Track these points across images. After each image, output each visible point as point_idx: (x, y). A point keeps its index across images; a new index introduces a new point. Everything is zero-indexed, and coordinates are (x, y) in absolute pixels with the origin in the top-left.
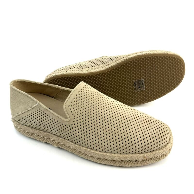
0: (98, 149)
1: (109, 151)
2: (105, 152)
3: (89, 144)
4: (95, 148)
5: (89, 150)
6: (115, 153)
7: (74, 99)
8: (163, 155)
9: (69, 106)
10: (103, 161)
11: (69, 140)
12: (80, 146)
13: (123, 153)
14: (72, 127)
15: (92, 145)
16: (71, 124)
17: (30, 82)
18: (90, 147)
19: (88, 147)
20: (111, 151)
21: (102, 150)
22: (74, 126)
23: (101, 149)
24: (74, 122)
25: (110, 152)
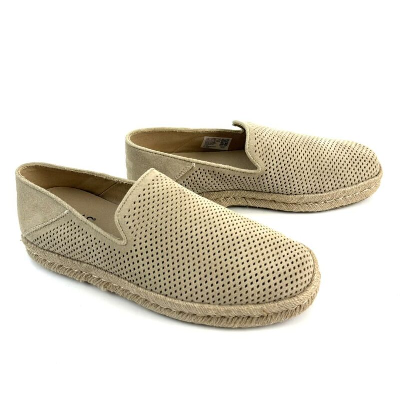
0: (179, 297)
1: (198, 300)
2: (192, 301)
3: (164, 288)
4: (174, 295)
5: (163, 297)
6: (209, 304)
7: (135, 203)
8: (299, 307)
9: (125, 217)
10: (189, 317)
11: (126, 278)
12: (147, 290)
13: (225, 302)
14: (131, 255)
15: (168, 289)
16: (130, 250)
17: (54, 168)
18: (164, 292)
19: (161, 292)
20: (203, 299)
21: (187, 298)
22: (134, 254)
23: (185, 296)
24: (135, 246)
25: (201, 302)
